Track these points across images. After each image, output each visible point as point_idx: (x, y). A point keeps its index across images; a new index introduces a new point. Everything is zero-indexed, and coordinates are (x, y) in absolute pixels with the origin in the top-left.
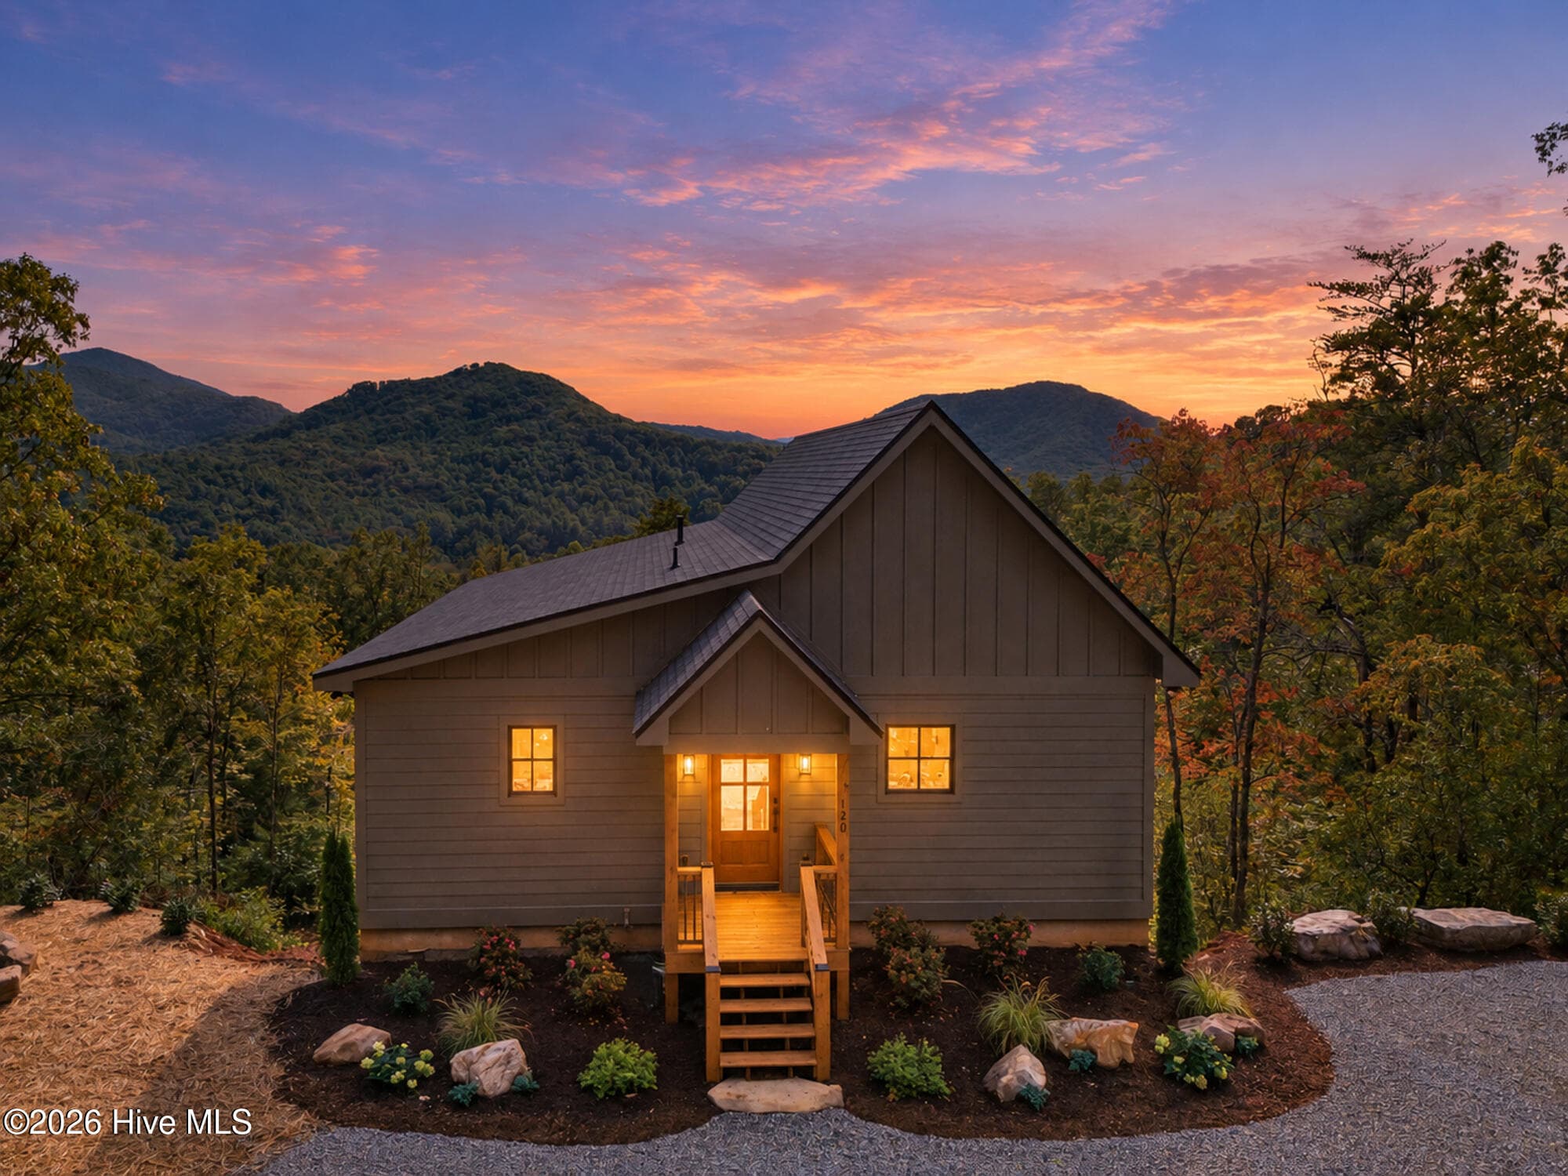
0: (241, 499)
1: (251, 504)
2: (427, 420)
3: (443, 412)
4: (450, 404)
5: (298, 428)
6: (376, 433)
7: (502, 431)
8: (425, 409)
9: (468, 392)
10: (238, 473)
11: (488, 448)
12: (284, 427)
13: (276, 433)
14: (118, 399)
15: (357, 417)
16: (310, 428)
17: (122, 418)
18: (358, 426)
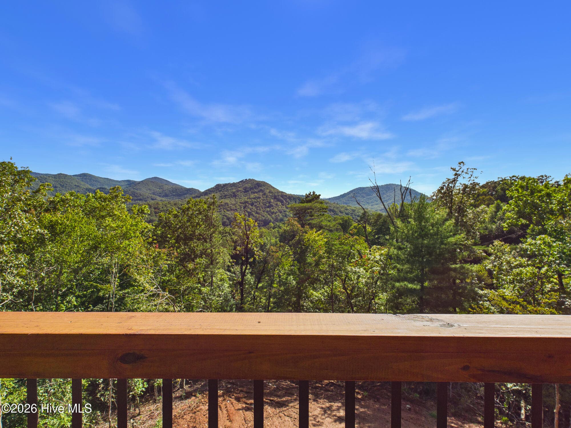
2: (234, 193)
3: (238, 191)
4: (240, 189)
5: (202, 195)
6: (221, 196)
7: (252, 196)
8: (234, 190)
9: (245, 186)
11: (249, 200)
12: (199, 195)
13: (197, 197)
14: (160, 189)
15: (217, 193)
16: (205, 195)
17: (160, 193)
18: (217, 195)
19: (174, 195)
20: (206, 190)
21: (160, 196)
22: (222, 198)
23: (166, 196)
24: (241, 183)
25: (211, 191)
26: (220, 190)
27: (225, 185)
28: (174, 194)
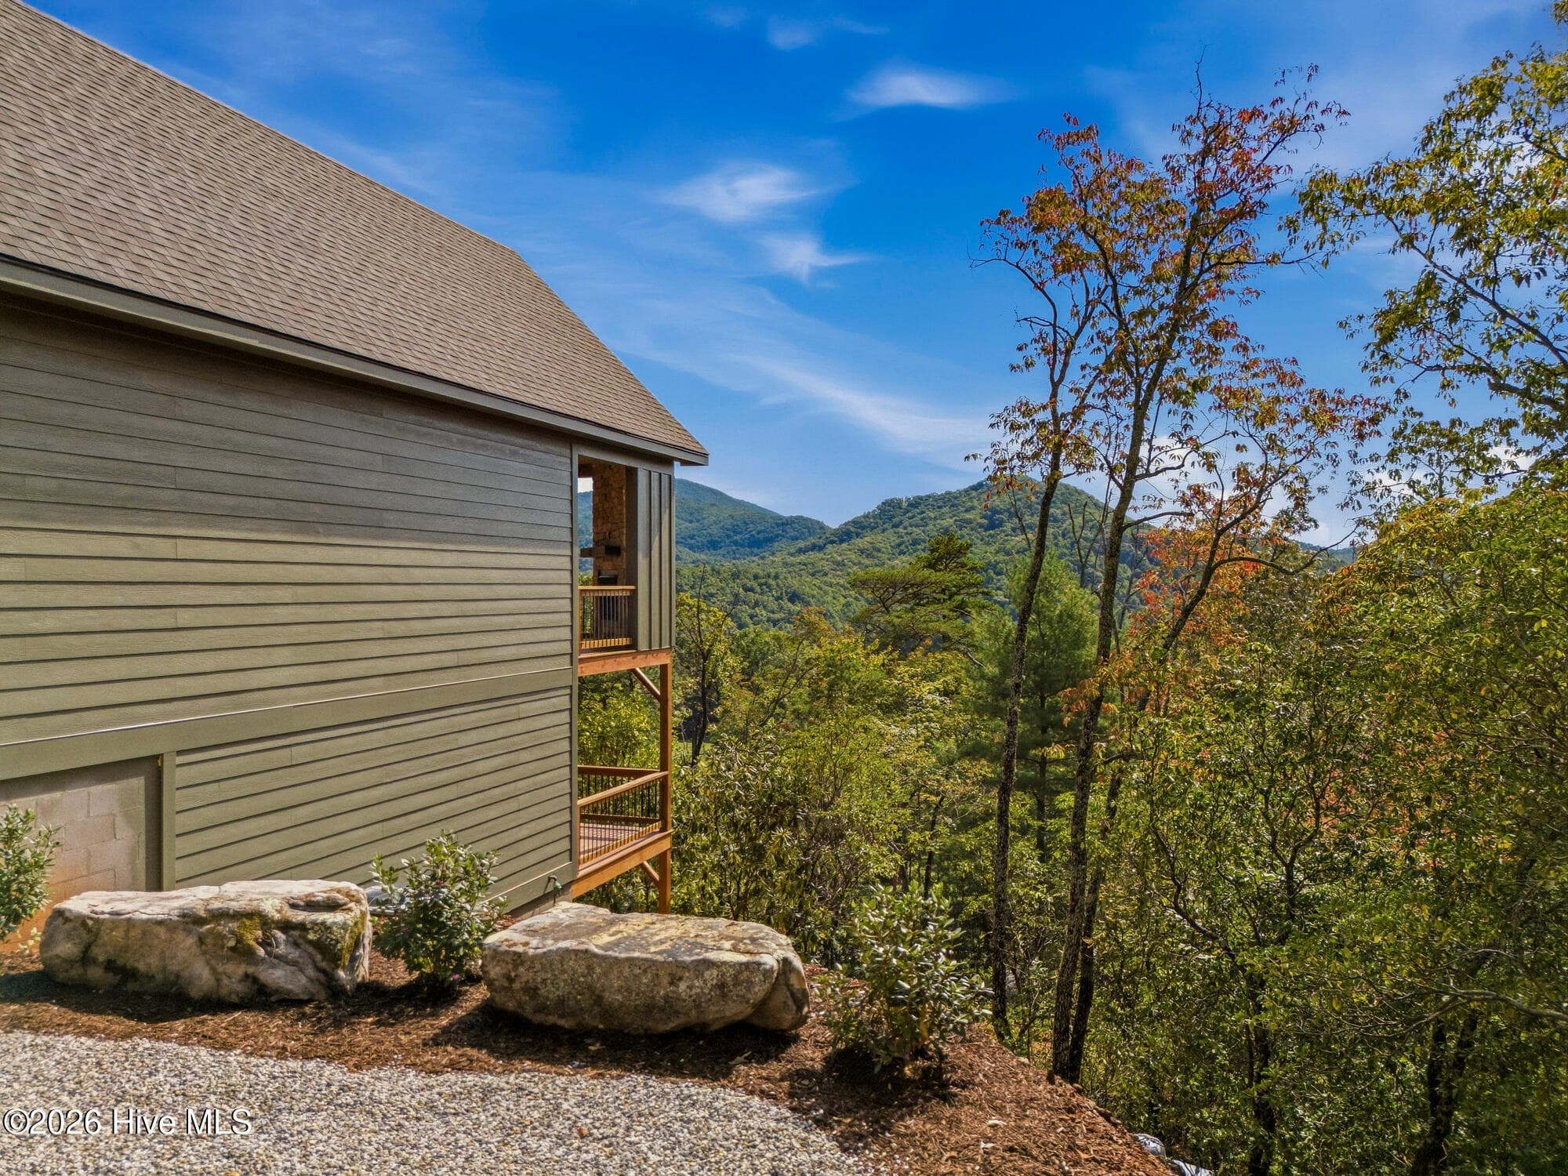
0: (773, 605)
1: (781, 609)
3: (963, 523)
4: (968, 516)
5: (833, 542)
6: (899, 545)
8: (948, 522)
9: (988, 504)
10: (772, 582)
11: (1001, 557)
12: (821, 542)
13: (814, 547)
14: (691, 522)
15: (884, 531)
16: (842, 541)
17: (692, 537)
18: (884, 539)
19: (736, 543)
20: (846, 524)
21: (691, 548)
22: (902, 553)
23: (713, 545)
24: (974, 494)
25: (863, 528)
26: (896, 520)
27: (916, 503)
28: (737, 538)
